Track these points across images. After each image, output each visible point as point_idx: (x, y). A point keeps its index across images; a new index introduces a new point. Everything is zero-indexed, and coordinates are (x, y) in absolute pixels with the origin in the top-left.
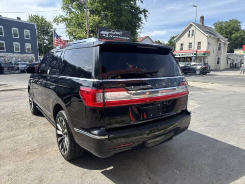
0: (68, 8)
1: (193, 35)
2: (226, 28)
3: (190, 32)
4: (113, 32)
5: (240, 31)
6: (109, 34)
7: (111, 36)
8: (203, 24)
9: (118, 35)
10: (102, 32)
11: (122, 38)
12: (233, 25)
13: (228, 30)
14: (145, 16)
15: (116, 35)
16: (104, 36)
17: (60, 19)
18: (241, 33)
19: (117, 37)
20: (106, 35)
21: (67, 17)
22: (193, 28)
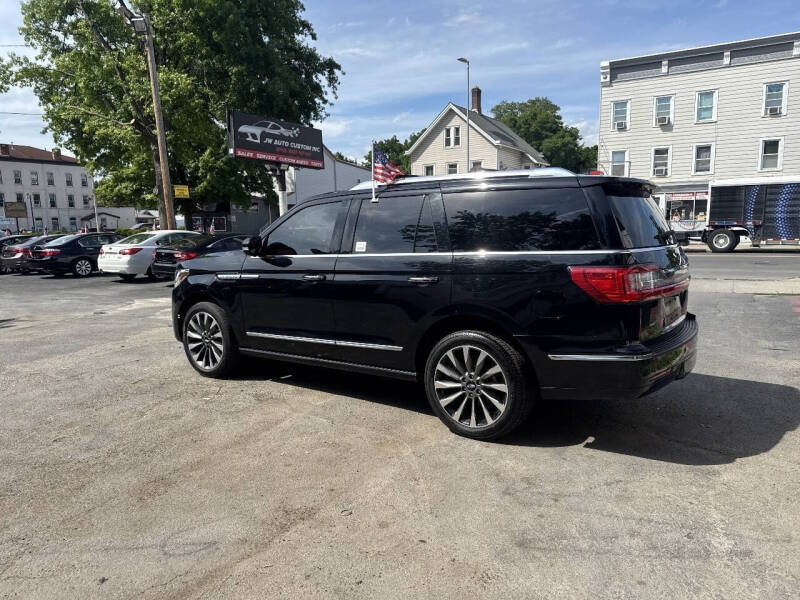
0: (46, 34)
1: (457, 141)
2: (526, 122)
3: (448, 131)
4: (274, 127)
5: (561, 133)
6: (264, 135)
7: (270, 141)
8: (479, 109)
9: (288, 139)
10: (243, 129)
11: (298, 146)
12: (543, 116)
13: (532, 129)
14: (332, 80)
15: (281, 137)
16: (250, 139)
17: (16, 68)
18: (563, 137)
19: (287, 144)
20: (254, 136)
21: (44, 63)
22: (455, 122)
